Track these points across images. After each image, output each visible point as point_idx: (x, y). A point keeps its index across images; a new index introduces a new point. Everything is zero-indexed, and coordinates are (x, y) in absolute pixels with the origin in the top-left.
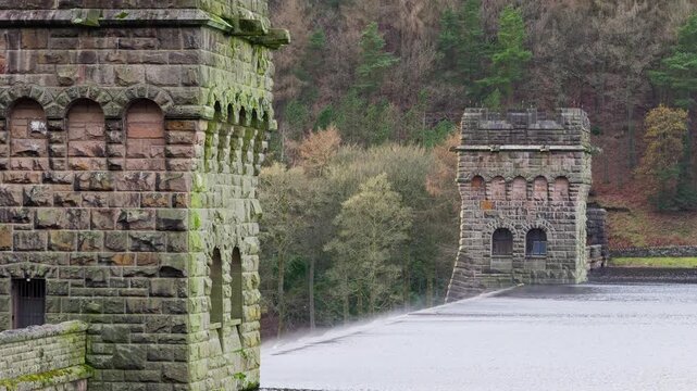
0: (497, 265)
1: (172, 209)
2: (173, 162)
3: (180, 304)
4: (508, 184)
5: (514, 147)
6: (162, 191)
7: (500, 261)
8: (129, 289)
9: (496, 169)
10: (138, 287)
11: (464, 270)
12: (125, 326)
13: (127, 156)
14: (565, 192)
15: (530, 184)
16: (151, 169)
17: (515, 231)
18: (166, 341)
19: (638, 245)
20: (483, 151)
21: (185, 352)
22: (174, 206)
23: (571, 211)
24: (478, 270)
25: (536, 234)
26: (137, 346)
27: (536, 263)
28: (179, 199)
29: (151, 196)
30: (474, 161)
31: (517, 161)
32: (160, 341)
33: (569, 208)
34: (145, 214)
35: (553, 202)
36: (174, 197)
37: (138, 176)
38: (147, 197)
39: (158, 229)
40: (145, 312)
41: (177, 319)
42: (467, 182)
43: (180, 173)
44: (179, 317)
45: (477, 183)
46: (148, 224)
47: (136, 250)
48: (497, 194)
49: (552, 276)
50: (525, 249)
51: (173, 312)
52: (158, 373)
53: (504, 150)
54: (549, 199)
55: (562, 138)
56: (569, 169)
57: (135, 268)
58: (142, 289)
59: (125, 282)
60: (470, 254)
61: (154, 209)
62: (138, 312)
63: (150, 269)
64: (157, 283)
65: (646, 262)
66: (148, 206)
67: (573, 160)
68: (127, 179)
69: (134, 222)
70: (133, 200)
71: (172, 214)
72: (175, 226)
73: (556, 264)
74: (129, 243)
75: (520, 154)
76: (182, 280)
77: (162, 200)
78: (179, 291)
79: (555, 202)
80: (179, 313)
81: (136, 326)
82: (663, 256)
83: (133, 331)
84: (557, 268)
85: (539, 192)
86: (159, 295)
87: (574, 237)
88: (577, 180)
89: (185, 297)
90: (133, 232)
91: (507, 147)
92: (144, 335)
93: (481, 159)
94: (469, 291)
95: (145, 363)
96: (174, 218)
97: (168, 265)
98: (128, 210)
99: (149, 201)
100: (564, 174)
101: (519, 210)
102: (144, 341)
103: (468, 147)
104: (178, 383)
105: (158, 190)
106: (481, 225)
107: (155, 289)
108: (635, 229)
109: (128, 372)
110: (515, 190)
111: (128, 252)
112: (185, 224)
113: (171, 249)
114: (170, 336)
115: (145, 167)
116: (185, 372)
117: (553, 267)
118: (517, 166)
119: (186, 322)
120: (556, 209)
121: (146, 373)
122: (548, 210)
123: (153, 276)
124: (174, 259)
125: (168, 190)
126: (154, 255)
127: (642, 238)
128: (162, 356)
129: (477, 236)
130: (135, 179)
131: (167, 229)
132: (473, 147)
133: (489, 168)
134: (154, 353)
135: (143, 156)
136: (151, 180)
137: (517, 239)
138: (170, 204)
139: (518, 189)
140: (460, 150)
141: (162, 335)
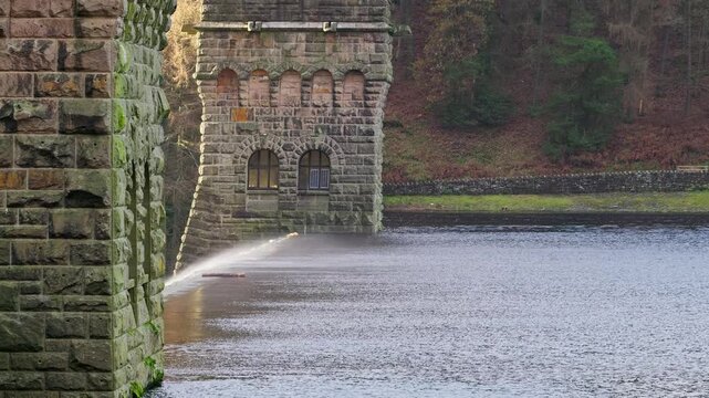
0: (256, 205)
1: (84, 99)
2: (87, 23)
3: (99, 250)
4: (274, 82)
5: (282, 25)
6: (70, 70)
7: (259, 200)
8: (17, 226)
9: (255, 58)
10: (31, 223)
11: (205, 213)
12: (11, 284)
13: (13, 15)
14: (360, 94)
15: (306, 82)
16: (51, 34)
17: (283, 152)
18: (78, 307)
19: (418, 177)
20: (235, 30)
21: (108, 323)
22: (89, 94)
23: (368, 123)
24: (227, 212)
25: (315, 158)
26: (31, 315)
27: (314, 202)
28: (96, 83)
29: (52, 79)
30: (222, 46)
31: (288, 46)
32: (67, 307)
33: (364, 119)
34: (41, 108)
35: (341, 110)
36: (89, 80)
37: (29, 46)
38: (46, 79)
39: (63, 132)
40: (43, 262)
41: (95, 273)
42: (212, 78)
43: (98, 41)
44: (97, 269)
45: (227, 81)
46: (48, 123)
47: (27, 165)
48: (256, 97)
49: (338, 221)
50: (297, 181)
51: (87, 262)
52: (64, 356)
53: (268, 30)
54: (335, 105)
55: (356, 12)
56: (367, 59)
57: (26, 193)
58: (38, 227)
59: (11, 215)
60: (215, 189)
61: (56, 100)
62: (32, 262)
63: (51, 194)
64: (61, 217)
65: (431, 203)
66: (47, 94)
67: (373, 46)
68: (12, 51)
69: (26, 120)
70: (22, 86)
71: (87, 107)
72: (91, 127)
73: (343, 203)
74: (17, 154)
75: (293, 36)
76: (102, 211)
77: (70, 84)
78: (97, 229)
79: (344, 110)
80: (97, 263)
81: (28, 283)
82: (458, 194)
83: (25, 291)
84: (346, 209)
85: (320, 94)
86: (64, 236)
87: (371, 163)
88: (376, 76)
89: (107, 238)
90: (23, 137)
91: (273, 25)
92: (42, 298)
93: (233, 43)
94: (212, 244)
95: (44, 341)
96: (89, 113)
97: (80, 188)
98: (15, 100)
99: (49, 86)
100: (358, 66)
101: (290, 122)
102: (41, 307)
103: (212, 25)
104: (97, 372)
105: (62, 68)
106: (232, 144)
107: (59, 227)
108: (413, 152)
109: (15, 356)
110: (283, 91)
111: (15, 169)
112: (107, 123)
113: (84, 163)
114: (82, 299)
115: (43, 31)
116: (108, 354)
117: (338, 208)
118: (287, 54)
119: (109, 277)
120: (344, 119)
121: (45, 356)
122: (332, 121)
123: (55, 205)
124: (89, 179)
125: (78, 69)
126: (59, 173)
127: (422, 166)
128: (70, 331)
129: (225, 161)
130: (27, 51)
131: (79, 131)
132: (221, 25)
133: (245, 58)
134: (59, 326)
135: (38, 15)
136: (51, 53)
137: (286, 166)
138: (82, 91)
139: (288, 89)
140: (200, 29)
141: (68, 298)
